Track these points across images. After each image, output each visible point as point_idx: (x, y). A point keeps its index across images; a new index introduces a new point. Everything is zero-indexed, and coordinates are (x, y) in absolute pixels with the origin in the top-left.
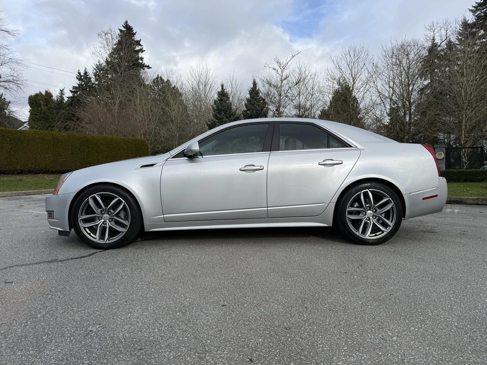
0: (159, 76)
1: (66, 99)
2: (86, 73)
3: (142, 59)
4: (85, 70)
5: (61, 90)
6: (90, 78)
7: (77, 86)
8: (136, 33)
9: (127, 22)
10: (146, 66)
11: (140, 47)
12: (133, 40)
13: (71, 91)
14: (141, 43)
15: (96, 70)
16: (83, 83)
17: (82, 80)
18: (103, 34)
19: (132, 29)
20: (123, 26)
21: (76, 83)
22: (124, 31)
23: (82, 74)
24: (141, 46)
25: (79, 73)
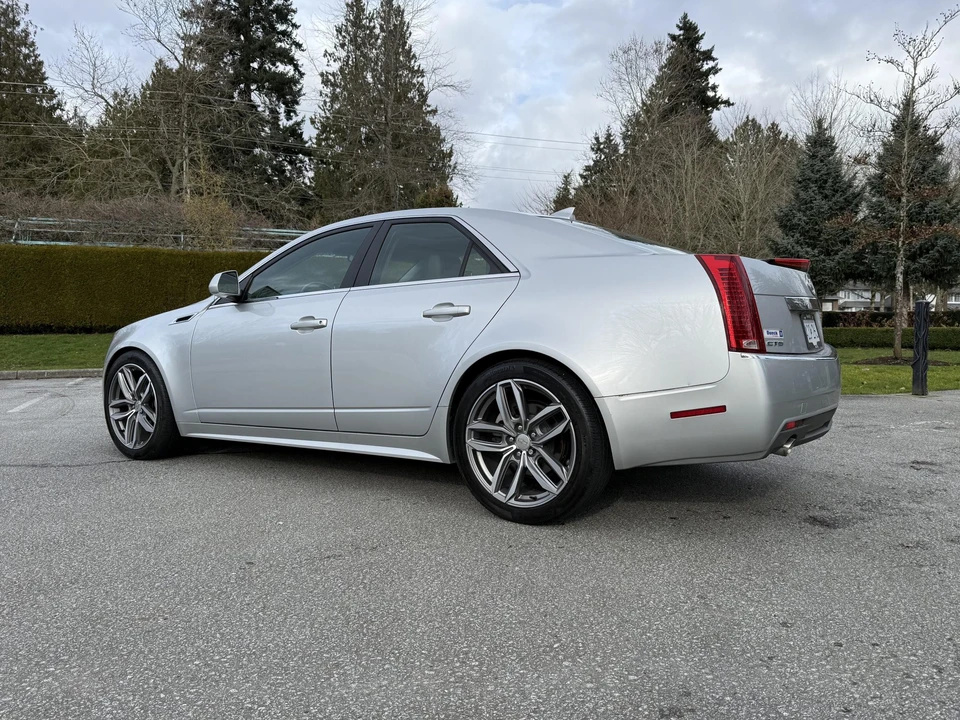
0: (750, 118)
1: (573, 192)
2: (609, 135)
3: (714, 88)
4: (608, 131)
5: (565, 177)
6: (617, 145)
7: (592, 163)
8: (703, 35)
9: (685, 16)
10: (722, 102)
11: (711, 64)
12: (698, 51)
13: (581, 176)
14: (714, 55)
15: (626, 126)
16: (603, 157)
17: (601, 150)
18: (621, 53)
19: (696, 28)
20: (678, 26)
21: (590, 158)
22: (680, 35)
23: (602, 140)
24: (714, 59)
25: (597, 139)
